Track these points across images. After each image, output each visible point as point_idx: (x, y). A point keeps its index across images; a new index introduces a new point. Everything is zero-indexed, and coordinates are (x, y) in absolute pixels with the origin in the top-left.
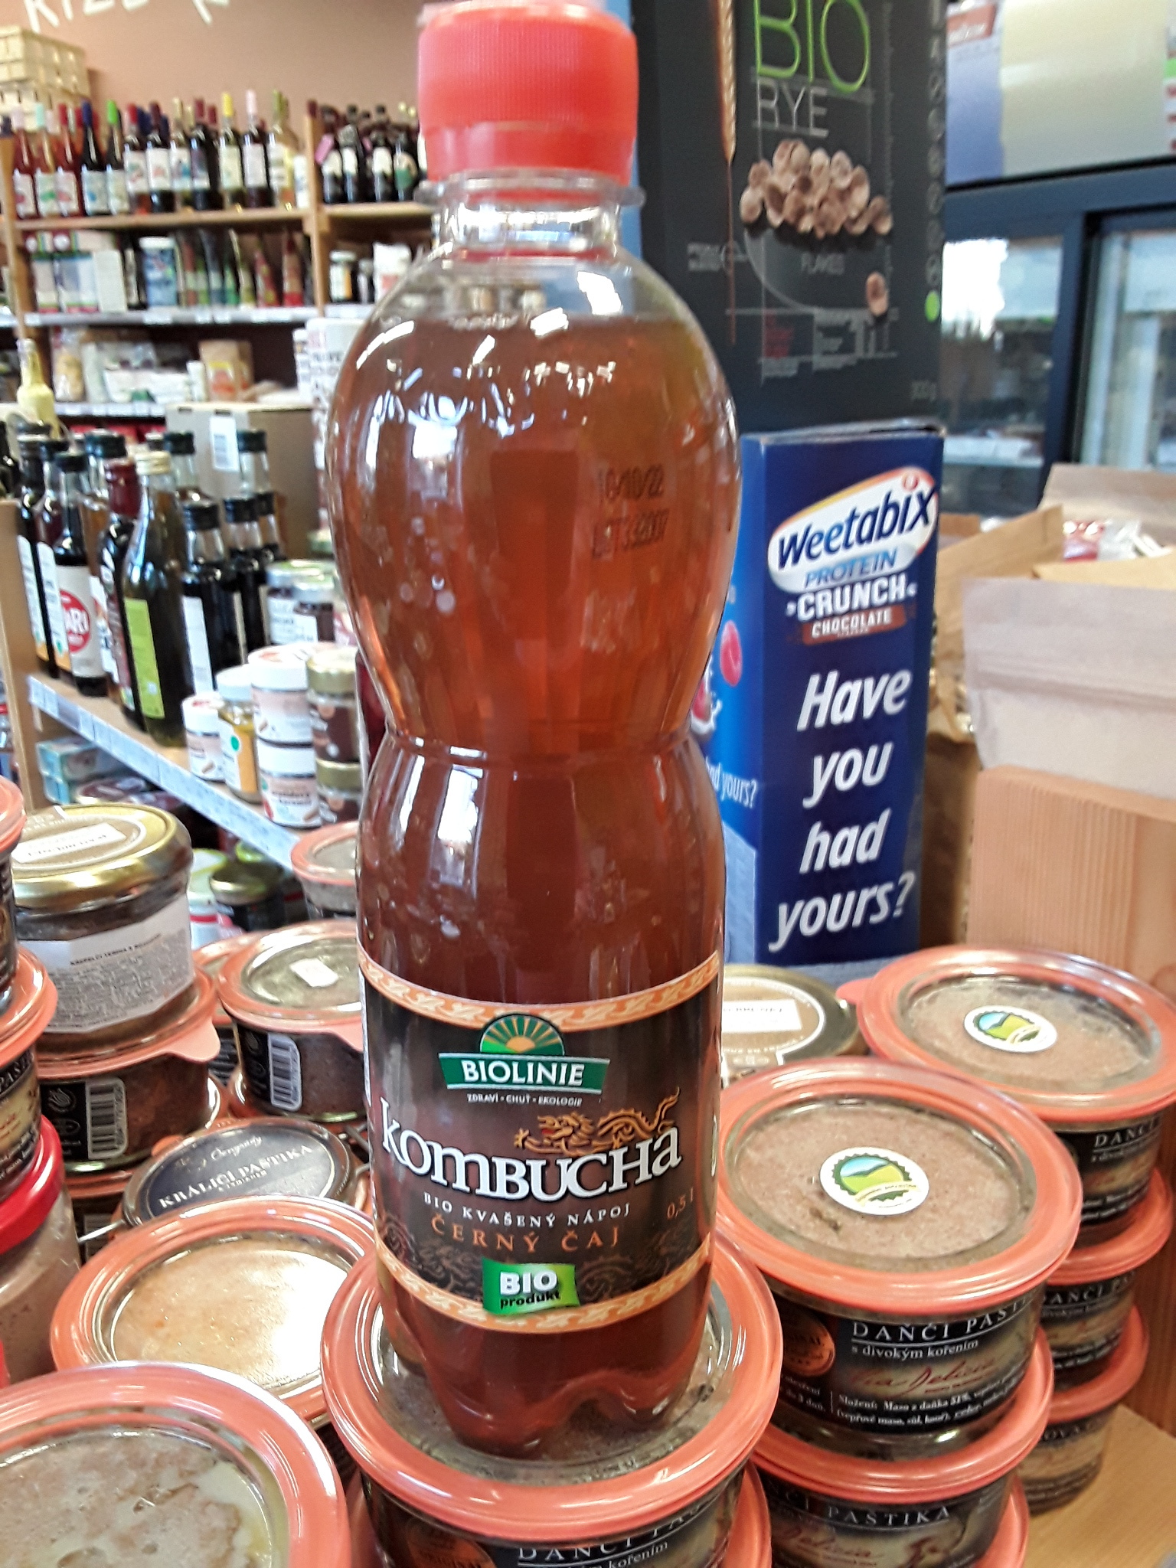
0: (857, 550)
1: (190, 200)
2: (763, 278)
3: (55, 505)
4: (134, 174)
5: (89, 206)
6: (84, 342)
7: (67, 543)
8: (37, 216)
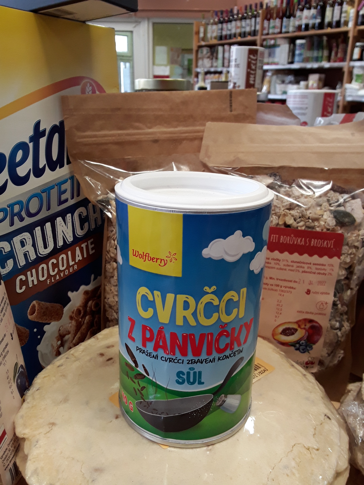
1: (313, 27)
4: (299, 19)
5: (284, 30)
8: (268, 34)
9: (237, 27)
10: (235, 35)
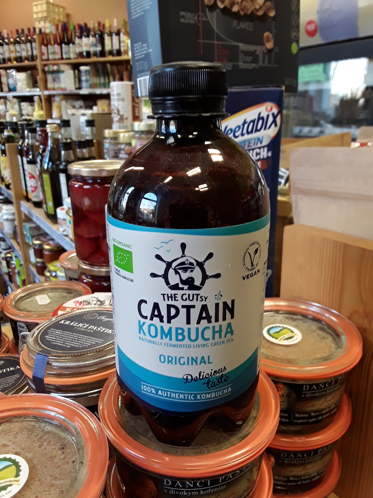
0: (246, 137)
1: (95, 54)
2: (215, 29)
3: (28, 144)
4: (78, 46)
5: (64, 56)
6: (61, 100)
7: (31, 157)
8: (48, 60)
9: (10, 52)
10: (10, 60)
